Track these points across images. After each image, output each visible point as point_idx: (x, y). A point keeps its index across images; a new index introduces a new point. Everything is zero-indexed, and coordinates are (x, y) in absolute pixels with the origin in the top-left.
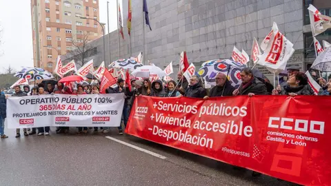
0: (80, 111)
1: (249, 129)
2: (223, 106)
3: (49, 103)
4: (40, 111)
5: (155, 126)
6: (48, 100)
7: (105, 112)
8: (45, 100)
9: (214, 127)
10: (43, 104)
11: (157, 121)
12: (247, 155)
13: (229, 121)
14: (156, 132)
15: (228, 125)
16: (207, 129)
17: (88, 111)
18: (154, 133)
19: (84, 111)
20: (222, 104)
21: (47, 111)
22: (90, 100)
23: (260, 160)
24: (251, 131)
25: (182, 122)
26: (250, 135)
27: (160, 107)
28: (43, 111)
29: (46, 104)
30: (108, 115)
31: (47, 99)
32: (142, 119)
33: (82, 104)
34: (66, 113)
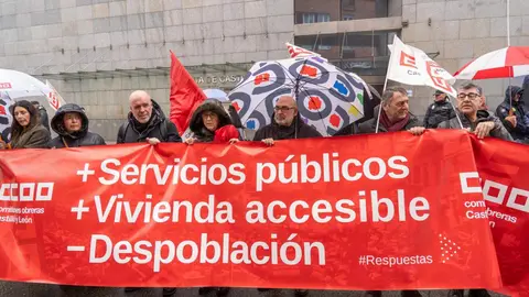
1: (420, 204)
2: (331, 159)
5: (95, 238)
9: (316, 211)
11: (102, 219)
12: (425, 260)
13: (362, 193)
14: (101, 252)
15: (363, 203)
16: (295, 219)
18: (93, 259)
20: (326, 156)
23: (462, 262)
24: (426, 206)
25: (204, 212)
26: (426, 216)
27: (108, 177)
32: (28, 220)
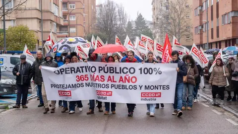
0: (121, 83)
3: (84, 73)
4: (76, 83)
6: (84, 69)
7: (156, 87)
8: (81, 69)
10: (79, 74)
17: (133, 85)
19: (127, 84)
21: (84, 82)
22: (132, 71)
28: (80, 82)
29: (82, 74)
30: (159, 91)
31: (82, 67)
33: (123, 75)
34: (107, 86)
